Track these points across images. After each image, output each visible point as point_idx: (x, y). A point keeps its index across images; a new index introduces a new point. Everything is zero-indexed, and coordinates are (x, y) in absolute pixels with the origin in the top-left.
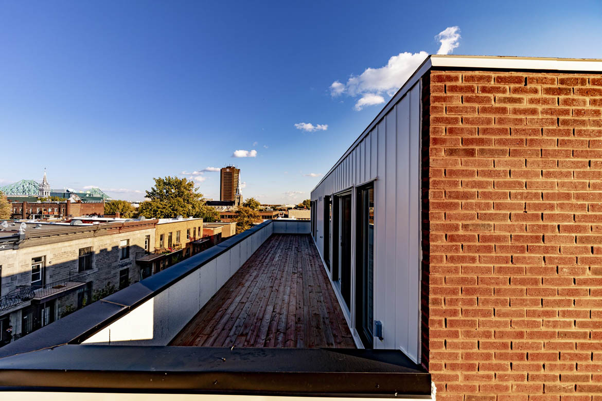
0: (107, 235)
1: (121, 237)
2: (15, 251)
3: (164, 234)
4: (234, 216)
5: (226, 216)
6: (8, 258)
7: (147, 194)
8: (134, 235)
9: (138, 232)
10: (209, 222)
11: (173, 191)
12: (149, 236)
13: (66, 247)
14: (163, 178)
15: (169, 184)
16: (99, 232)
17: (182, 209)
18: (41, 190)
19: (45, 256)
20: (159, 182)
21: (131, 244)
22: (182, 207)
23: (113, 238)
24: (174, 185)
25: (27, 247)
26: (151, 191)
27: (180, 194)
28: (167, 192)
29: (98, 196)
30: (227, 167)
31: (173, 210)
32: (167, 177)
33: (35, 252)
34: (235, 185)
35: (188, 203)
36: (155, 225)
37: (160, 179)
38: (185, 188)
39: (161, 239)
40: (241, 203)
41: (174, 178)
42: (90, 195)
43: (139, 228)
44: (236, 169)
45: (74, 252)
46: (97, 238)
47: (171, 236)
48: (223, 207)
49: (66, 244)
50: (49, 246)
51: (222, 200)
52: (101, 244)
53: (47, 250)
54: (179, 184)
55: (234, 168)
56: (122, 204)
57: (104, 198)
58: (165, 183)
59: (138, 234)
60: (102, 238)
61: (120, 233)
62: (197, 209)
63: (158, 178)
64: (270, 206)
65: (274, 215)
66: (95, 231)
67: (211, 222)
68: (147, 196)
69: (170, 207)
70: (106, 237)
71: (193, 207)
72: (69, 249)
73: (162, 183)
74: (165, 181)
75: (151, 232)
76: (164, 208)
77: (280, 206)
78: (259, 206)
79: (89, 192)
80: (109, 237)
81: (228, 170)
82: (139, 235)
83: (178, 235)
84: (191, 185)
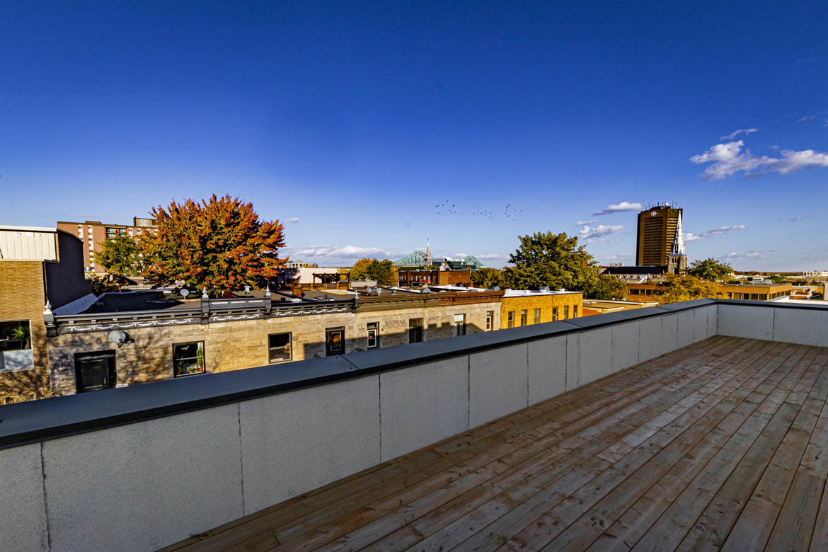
0: (439, 306)
1: (455, 310)
2: (353, 315)
3: (514, 311)
4: (655, 291)
5: (643, 291)
6: (349, 320)
7: (510, 258)
8: (471, 309)
9: (476, 305)
10: (599, 299)
11: (545, 252)
12: (493, 312)
13: (396, 315)
14: (531, 235)
15: (539, 243)
16: (429, 302)
17: (555, 278)
18: (426, 260)
19: (379, 323)
20: (525, 241)
21: (467, 322)
22: (554, 275)
23: (445, 310)
24: (545, 244)
25: (363, 311)
26: (515, 254)
27: (554, 256)
28: (536, 255)
29: (472, 264)
30: (653, 209)
31: (542, 279)
32: (537, 234)
33: (369, 318)
34: (669, 238)
35: (567, 268)
36: (500, 298)
37: (527, 236)
38: (563, 248)
39: (510, 318)
40: (681, 268)
41: (546, 234)
42: (464, 263)
43: (479, 301)
44: (674, 210)
45: (404, 322)
46: (428, 309)
47: (526, 315)
48: (641, 276)
49: (397, 312)
50: (380, 313)
51: (641, 265)
52: (432, 316)
53: (380, 317)
54: (553, 242)
55: (669, 207)
56: (491, 272)
57: (477, 266)
58: (533, 243)
59: (477, 308)
60: (433, 309)
61: (453, 305)
62: (581, 278)
63: (524, 236)
64: (765, 274)
65: (772, 292)
66: (424, 300)
67: (603, 299)
68: (511, 261)
69: (538, 275)
70: (437, 308)
71: (576, 276)
72: (399, 318)
73: (530, 243)
74: (534, 239)
75: (495, 306)
76: (528, 276)
77: (801, 274)
78: (733, 274)
79: (463, 260)
80: (442, 308)
81: (654, 214)
82: (478, 310)
83: (538, 315)
84: (571, 243)
